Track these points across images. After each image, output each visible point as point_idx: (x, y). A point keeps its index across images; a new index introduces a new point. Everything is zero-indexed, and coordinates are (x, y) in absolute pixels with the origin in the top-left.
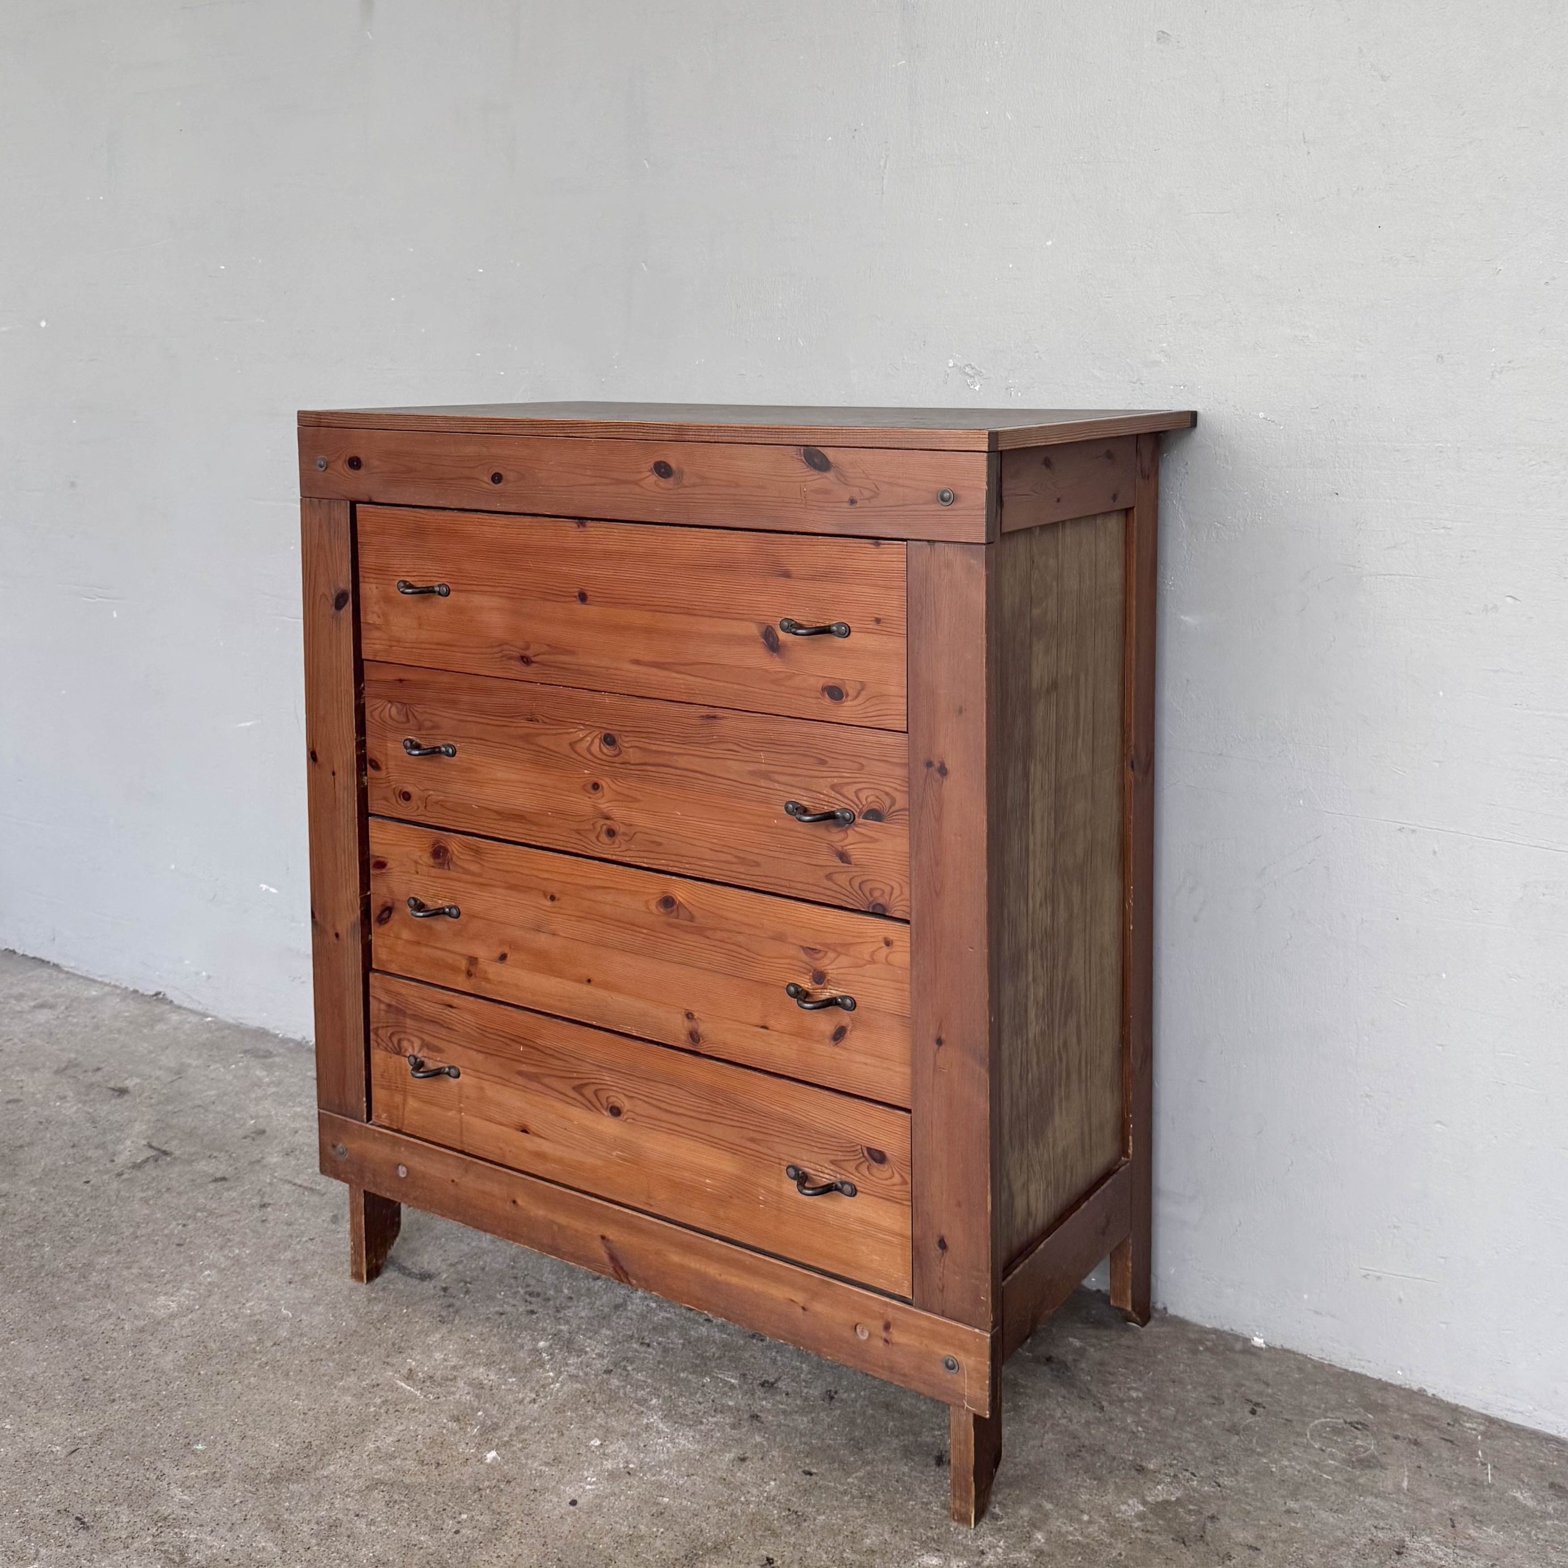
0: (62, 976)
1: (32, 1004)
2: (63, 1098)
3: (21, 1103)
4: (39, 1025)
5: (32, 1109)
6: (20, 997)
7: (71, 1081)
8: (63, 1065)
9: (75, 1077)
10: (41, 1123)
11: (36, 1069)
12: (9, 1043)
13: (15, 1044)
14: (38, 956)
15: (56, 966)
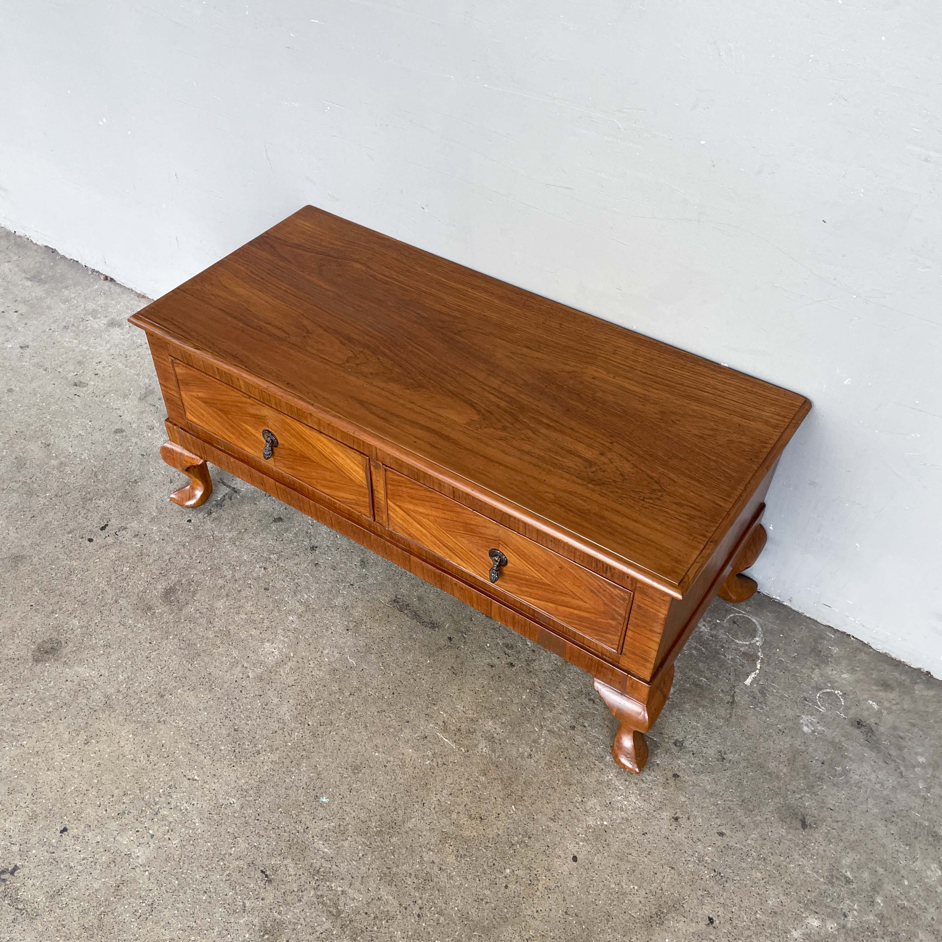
0: (118, 290)
1: (105, 321)
2: (152, 428)
3: (124, 434)
4: (116, 346)
5: (134, 440)
6: (94, 314)
7: (152, 408)
8: (143, 392)
9: (155, 406)
10: (143, 455)
11: (125, 396)
12: (99, 367)
13: (104, 367)
14: (96, 269)
15: (112, 280)
